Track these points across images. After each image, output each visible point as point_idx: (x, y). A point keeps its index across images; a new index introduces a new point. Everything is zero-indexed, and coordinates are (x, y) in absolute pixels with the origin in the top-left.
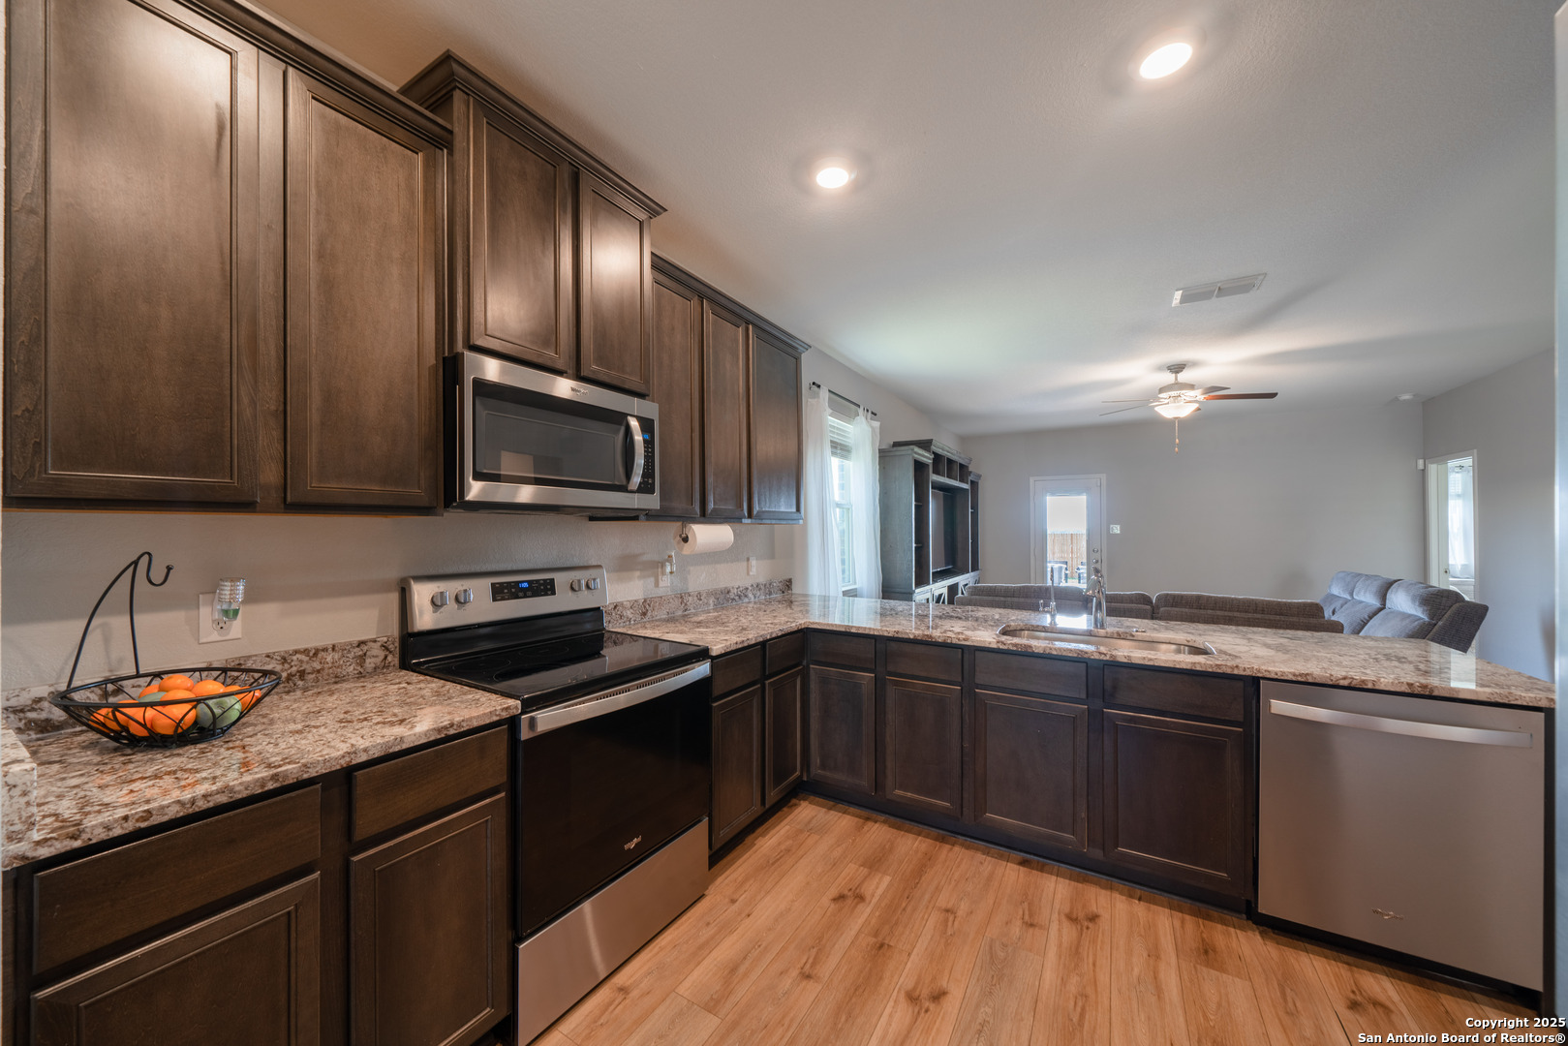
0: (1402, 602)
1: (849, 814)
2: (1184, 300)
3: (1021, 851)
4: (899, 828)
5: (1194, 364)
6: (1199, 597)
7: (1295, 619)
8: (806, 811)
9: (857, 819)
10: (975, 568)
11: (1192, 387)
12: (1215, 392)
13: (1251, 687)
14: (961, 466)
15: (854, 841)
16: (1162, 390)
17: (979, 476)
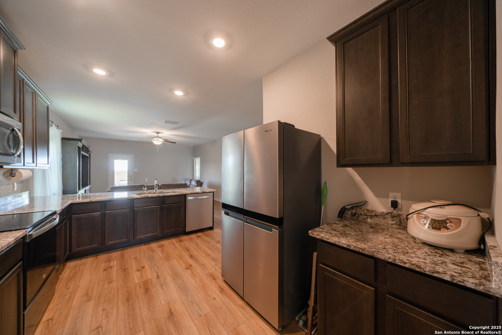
0: (193, 183)
1: (89, 258)
2: (165, 122)
3: (144, 243)
4: (109, 253)
5: (161, 133)
6: (168, 184)
7: (184, 186)
8: (71, 265)
9: (93, 257)
10: (90, 184)
11: (161, 138)
12: (166, 141)
13: (185, 196)
14: (87, 148)
15: (97, 261)
16: (154, 137)
17: (91, 152)
